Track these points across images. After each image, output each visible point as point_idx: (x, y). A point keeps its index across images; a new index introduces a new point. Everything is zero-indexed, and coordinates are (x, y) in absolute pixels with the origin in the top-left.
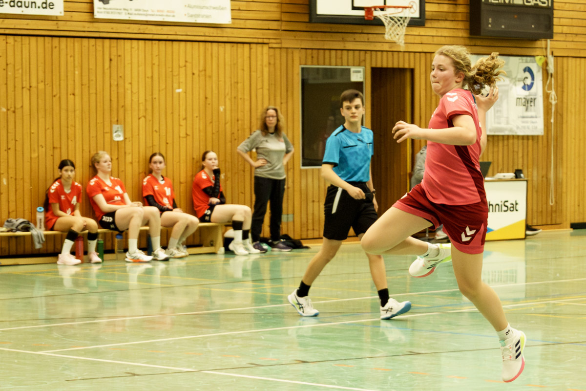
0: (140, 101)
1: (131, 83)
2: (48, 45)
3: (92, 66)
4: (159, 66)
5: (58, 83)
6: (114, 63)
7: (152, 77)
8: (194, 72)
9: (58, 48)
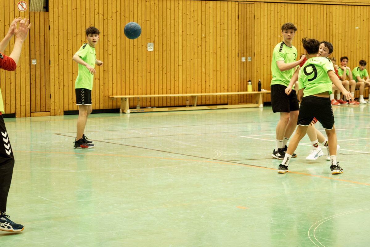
0: (340, 33)
1: (336, 25)
2: (299, 8)
3: (319, 17)
4: (348, 16)
5: (303, 24)
6: (328, 15)
7: (345, 21)
8: (364, 19)
9: (303, 9)
